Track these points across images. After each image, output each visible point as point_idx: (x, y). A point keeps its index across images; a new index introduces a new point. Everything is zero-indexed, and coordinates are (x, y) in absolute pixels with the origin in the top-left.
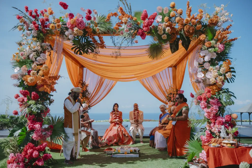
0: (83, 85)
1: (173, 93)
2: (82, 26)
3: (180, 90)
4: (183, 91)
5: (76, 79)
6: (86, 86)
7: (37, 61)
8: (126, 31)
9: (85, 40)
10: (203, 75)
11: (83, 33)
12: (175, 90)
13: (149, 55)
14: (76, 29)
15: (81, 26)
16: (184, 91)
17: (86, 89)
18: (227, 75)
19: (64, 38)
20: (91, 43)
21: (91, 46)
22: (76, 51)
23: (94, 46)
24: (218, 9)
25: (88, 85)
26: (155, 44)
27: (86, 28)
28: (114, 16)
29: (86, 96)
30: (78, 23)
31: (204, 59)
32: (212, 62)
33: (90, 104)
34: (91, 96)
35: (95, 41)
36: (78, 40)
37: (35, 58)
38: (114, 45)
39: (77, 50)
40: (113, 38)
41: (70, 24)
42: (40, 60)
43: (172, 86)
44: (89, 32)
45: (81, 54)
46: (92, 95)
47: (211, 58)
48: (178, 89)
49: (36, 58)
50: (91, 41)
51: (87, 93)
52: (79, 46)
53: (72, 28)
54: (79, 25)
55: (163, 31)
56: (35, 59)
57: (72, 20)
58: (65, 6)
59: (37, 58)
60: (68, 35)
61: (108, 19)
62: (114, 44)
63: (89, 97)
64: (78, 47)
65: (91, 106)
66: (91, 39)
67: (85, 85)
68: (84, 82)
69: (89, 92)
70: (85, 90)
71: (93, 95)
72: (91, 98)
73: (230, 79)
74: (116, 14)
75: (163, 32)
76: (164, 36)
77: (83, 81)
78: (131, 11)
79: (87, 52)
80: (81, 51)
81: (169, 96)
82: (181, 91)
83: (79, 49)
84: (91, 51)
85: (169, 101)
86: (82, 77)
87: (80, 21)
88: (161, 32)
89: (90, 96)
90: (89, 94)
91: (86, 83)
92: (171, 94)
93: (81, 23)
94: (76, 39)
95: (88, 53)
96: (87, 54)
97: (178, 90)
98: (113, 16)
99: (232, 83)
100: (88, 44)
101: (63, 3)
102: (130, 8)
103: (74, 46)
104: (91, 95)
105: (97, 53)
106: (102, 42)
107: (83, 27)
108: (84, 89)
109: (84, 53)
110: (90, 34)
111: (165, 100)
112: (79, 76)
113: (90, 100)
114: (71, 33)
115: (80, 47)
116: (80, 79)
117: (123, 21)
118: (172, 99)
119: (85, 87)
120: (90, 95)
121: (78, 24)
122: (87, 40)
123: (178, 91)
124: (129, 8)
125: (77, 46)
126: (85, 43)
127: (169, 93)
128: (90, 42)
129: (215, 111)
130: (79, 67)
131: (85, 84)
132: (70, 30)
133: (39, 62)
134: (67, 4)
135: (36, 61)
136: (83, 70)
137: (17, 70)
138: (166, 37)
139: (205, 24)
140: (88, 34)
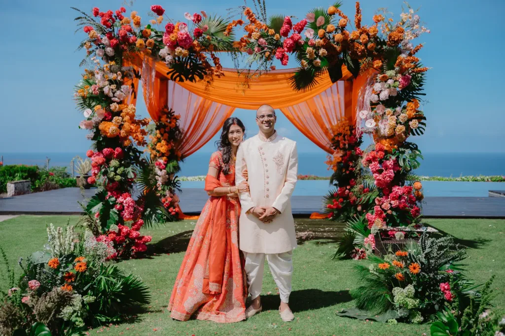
1: (343, 133)
2: (187, 44)
7: (116, 97)
10: (374, 124)
12: (347, 128)
14: (179, 49)
17: (176, 125)
18: (411, 123)
21: (200, 70)
22: (174, 76)
24: (403, 16)
28: (238, 25)
29: (175, 137)
30: (182, 40)
31: (379, 97)
32: (391, 102)
37: (112, 92)
39: (176, 75)
41: (169, 41)
42: (120, 95)
43: (343, 119)
45: (181, 80)
47: (389, 96)
49: (114, 93)
51: (178, 132)
54: (184, 42)
56: (112, 94)
57: (172, 35)
58: (159, 11)
60: (164, 55)
64: (178, 71)
69: (181, 130)
70: (174, 127)
72: (184, 141)
73: (416, 130)
74: (240, 22)
76: (317, 63)
77: (168, 108)
78: (265, 12)
79: (192, 79)
80: (182, 76)
81: (337, 138)
83: (178, 74)
84: (199, 78)
85: (335, 149)
87: (184, 36)
88: (312, 56)
89: (182, 137)
90: (181, 134)
92: (339, 134)
93: (187, 40)
95: (194, 81)
96: (192, 81)
99: (419, 135)
100: (196, 68)
101: (157, 8)
102: (263, 7)
103: (172, 70)
107: (190, 45)
108: (173, 125)
109: (187, 80)
111: (328, 146)
113: (183, 145)
114: (169, 53)
118: (341, 145)
119: (174, 120)
124: (261, 7)
125: (176, 70)
129: (388, 179)
130: (159, 81)
131: (173, 115)
132: (167, 48)
133: (119, 98)
134: (163, 9)
135: (114, 96)
136: (167, 85)
137: (87, 113)
138: (320, 64)
139: (382, 40)
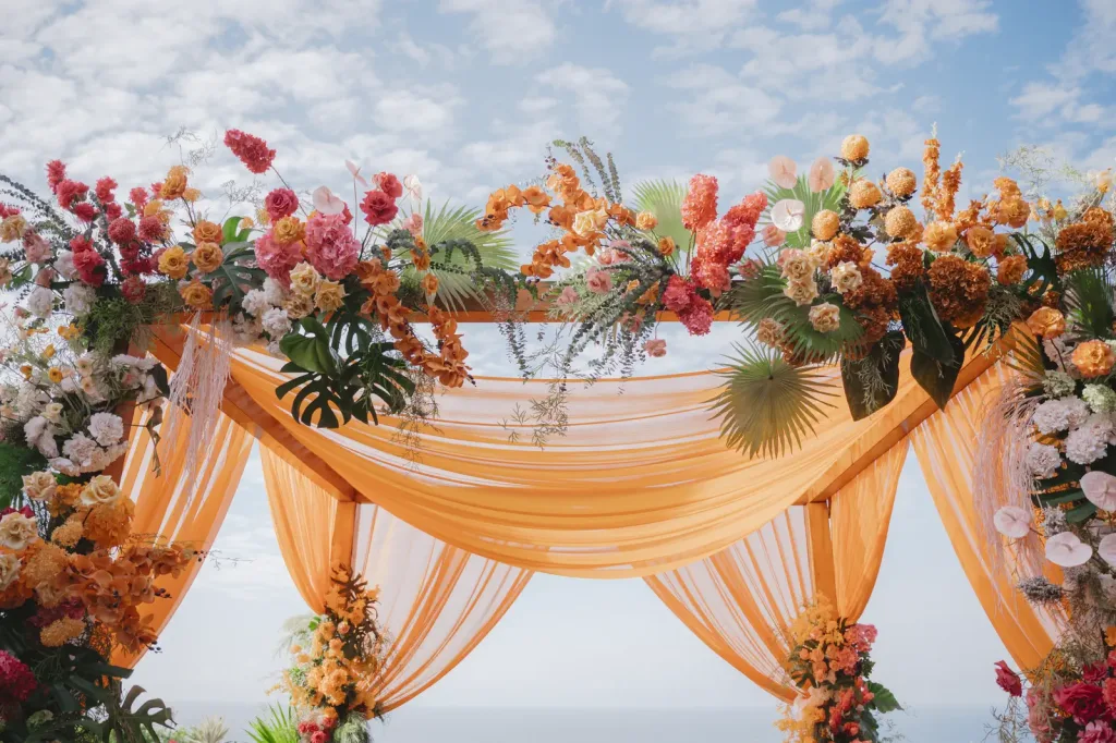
0: (348, 596)
1: (821, 640)
2: (341, 258)
3: (858, 622)
4: (871, 631)
5: (319, 562)
6: (366, 598)
7: (68, 457)
8: (593, 284)
9: (355, 336)
11: (344, 299)
12: (832, 624)
13: (726, 429)
15: (333, 255)
16: (877, 627)
17: (367, 615)
19: (239, 328)
20: (390, 361)
21: (389, 373)
23: (404, 374)
25: (377, 590)
26: (765, 363)
27: (364, 268)
28: (527, 206)
29: (363, 649)
30: (320, 242)
31: (1063, 453)
33: (383, 694)
34: (390, 654)
35: (412, 347)
36: (312, 335)
37: (55, 437)
38: (523, 367)
40: (516, 332)
41: (274, 244)
42: (84, 450)
44: (379, 295)
45: (329, 421)
46: (394, 648)
47: (1108, 443)
48: (845, 619)
49: (60, 440)
50: (390, 346)
51: (372, 634)
52: (318, 378)
53: (282, 273)
54: (325, 250)
55: (815, 284)
56: (54, 444)
57: (282, 222)
58: (255, 154)
59: (69, 437)
60: (260, 311)
61: (491, 217)
62: (522, 362)
63: (379, 657)
64: (314, 382)
65: (386, 703)
66: (388, 337)
67: (358, 592)
68: (359, 576)
69: (380, 632)
70: (360, 621)
71: (399, 647)
75: (814, 290)
76: (826, 313)
77: (350, 575)
80: (331, 405)
81: (803, 654)
82: (862, 626)
83: (317, 394)
84: (387, 406)
85: (799, 684)
86: (351, 554)
87: (329, 229)
88: (803, 289)
89: (384, 652)
90: (381, 642)
91: (365, 584)
92: (812, 644)
93: (337, 243)
94: (302, 331)
95: (369, 416)
96: (365, 421)
97: (847, 623)
98: (518, 203)
100: (373, 361)
101: (245, 138)
103: (290, 377)
104: (390, 647)
105: (422, 415)
106: (452, 349)
107: (348, 261)
108: (356, 615)
109: (347, 419)
110: (385, 305)
111: (778, 678)
112: (333, 544)
113: (386, 675)
114: (274, 301)
115: (325, 381)
116: (337, 562)
117: (579, 227)
119: (360, 604)
120: (386, 648)
121: (319, 250)
122: (364, 338)
123: (849, 627)
125: (310, 376)
126: (352, 356)
127: (800, 641)
128: (385, 354)
130: (334, 502)
131: (362, 591)
132: (269, 283)
133: (77, 463)
134: (270, 147)
135: (61, 455)
136: (355, 515)
138: (836, 317)
140: (371, 301)
